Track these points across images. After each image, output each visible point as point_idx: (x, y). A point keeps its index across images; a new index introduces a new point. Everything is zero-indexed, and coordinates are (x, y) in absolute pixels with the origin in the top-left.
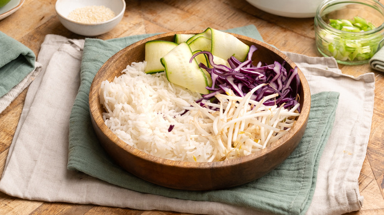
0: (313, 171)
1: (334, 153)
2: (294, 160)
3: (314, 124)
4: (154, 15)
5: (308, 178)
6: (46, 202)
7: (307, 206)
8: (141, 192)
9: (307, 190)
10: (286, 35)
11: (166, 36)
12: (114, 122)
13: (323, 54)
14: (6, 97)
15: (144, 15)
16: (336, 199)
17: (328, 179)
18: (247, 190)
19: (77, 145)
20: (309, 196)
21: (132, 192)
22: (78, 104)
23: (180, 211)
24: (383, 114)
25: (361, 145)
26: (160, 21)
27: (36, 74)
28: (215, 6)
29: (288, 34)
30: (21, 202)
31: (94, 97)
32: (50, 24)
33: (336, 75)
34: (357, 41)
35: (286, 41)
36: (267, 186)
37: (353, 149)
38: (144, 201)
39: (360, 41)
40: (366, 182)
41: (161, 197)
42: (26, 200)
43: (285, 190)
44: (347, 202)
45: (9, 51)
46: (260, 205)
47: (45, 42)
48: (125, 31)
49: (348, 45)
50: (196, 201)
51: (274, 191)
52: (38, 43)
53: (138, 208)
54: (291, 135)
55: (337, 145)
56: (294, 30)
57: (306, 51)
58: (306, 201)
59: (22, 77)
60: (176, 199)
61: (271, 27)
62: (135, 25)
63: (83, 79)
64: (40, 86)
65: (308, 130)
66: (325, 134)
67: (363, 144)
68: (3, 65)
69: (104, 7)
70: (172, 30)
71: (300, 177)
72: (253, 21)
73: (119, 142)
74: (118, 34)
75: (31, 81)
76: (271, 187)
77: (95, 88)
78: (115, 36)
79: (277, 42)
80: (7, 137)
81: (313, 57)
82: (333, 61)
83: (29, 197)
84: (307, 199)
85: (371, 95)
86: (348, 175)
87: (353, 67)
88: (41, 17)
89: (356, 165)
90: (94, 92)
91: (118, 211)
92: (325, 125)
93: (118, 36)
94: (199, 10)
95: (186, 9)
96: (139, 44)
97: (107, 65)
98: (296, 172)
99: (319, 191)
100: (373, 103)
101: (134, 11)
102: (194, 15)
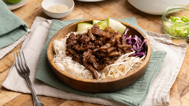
0: (147, 87)
1: (161, 79)
2: (140, 82)
3: (152, 65)
4: (89, 10)
5: (145, 90)
6: (23, 93)
7: (142, 103)
8: (66, 92)
9: (143, 96)
10: (150, 23)
11: (88, 20)
12: (58, 59)
13: (165, 33)
14: (13, 44)
15: (84, 10)
16: (156, 100)
17: (155, 91)
18: (115, 94)
19: (40, 68)
20: (144, 98)
21: (62, 91)
22: (44, 50)
23: (83, 101)
24: (188, 63)
25: (174, 77)
26: (91, 13)
27: (29, 35)
28: (119, 7)
29: (151, 22)
30: (12, 92)
31: (49, 47)
32: (39, 12)
33: (168, 43)
34: (181, 27)
35: (149, 26)
36: (125, 93)
37: (170, 78)
38: (67, 96)
39: (182, 27)
40: (174, 94)
41: (75, 94)
42: (14, 91)
43: (133, 95)
44: (161, 102)
45: (16, 23)
46: (120, 101)
47: (36, 20)
48: (74, 17)
49: (177, 29)
50: (91, 97)
51: (128, 95)
52: (32, 20)
53: (64, 99)
54: (138, 70)
55: (163, 76)
56: (154, 21)
57: (158, 31)
58: (142, 100)
59: (21, 36)
60: (82, 96)
61: (143, 18)
62: (79, 14)
63: (48, 38)
64: (29, 40)
65: (149, 68)
66: (156, 70)
67: (175, 76)
68: (12, 30)
69: (65, 5)
70: (96, 18)
71: (141, 89)
72: (135, 15)
73: (57, 68)
74: (70, 18)
75: (26, 38)
76: (127, 93)
77: (51, 43)
78: (69, 19)
79: (144, 26)
80: (11, 63)
81: (159, 34)
82: (169, 36)
83: (16, 90)
84: (143, 100)
85: (184, 53)
86: (164, 90)
87: (178, 40)
88: (36, 8)
89: (169, 85)
90: (50, 45)
91: (55, 99)
92: (157, 66)
93: (70, 19)
94: (110, 9)
95: (105, 8)
96: (75, 24)
97: (58, 33)
98: (140, 87)
99: (150, 96)
100: (184, 57)
101: (80, 8)
102: (108, 11)
